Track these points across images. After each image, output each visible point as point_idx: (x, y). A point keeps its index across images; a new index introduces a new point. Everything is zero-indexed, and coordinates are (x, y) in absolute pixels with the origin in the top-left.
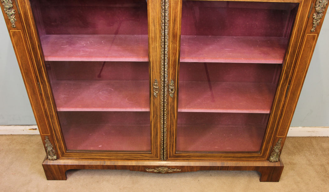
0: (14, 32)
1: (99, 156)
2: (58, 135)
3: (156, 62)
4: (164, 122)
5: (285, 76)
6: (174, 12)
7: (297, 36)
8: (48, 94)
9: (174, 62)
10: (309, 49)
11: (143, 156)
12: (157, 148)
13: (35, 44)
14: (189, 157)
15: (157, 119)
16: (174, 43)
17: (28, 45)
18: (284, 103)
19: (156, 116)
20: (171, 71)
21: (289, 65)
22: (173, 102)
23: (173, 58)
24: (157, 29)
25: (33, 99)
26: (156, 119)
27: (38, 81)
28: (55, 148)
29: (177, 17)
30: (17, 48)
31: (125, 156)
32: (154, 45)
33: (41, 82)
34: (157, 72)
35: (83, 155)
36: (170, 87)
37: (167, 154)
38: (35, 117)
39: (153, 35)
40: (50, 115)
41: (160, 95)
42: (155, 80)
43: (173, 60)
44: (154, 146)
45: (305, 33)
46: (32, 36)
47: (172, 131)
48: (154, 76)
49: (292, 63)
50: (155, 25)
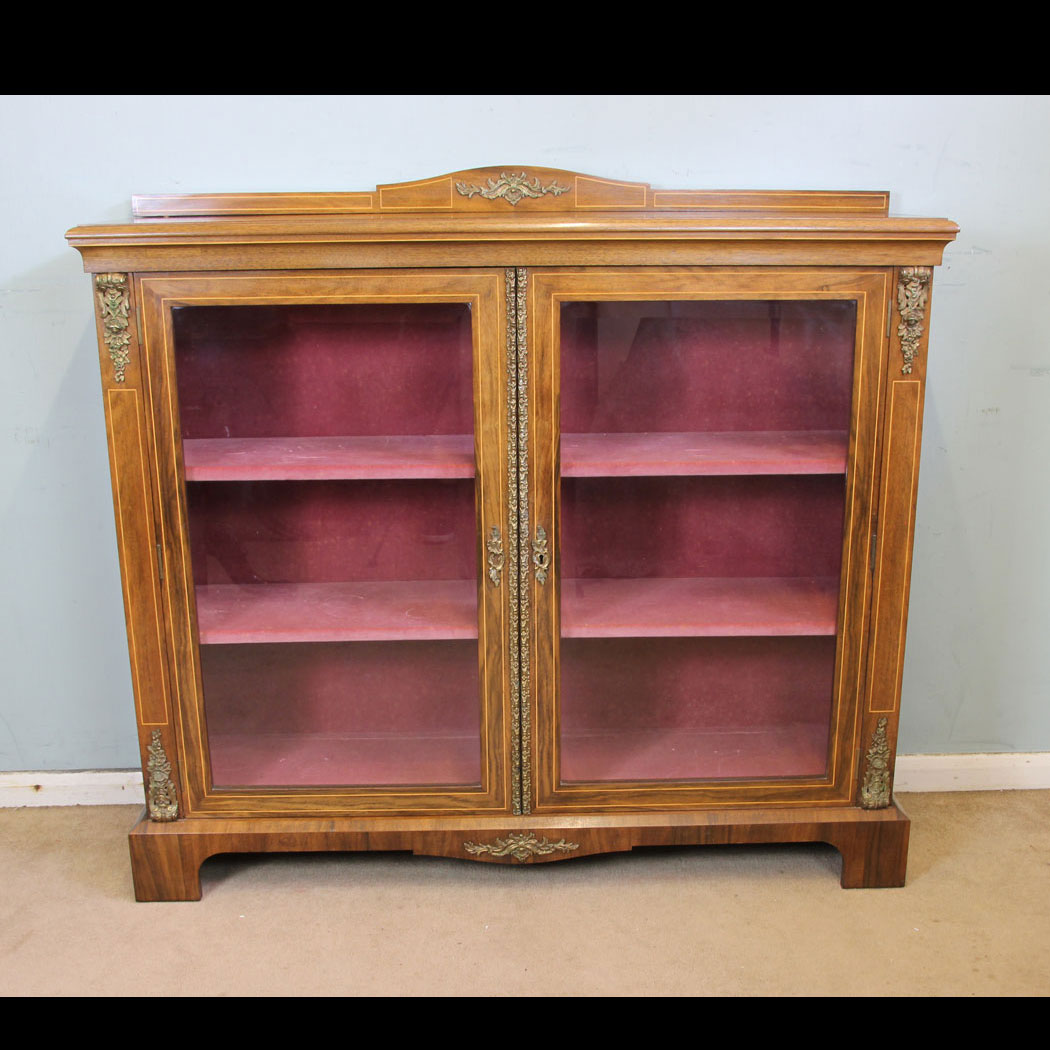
0: (119, 394)
1: (316, 803)
2: (191, 726)
3: (496, 472)
4: (520, 667)
5: (858, 507)
6: (540, 332)
7: (870, 388)
8: (181, 581)
9: (544, 473)
10: (909, 424)
11: (455, 799)
12: (499, 768)
13: (167, 429)
14: (604, 801)
15: (500, 657)
16: (543, 416)
17: (148, 430)
18: (869, 592)
19: (496, 647)
20: (537, 501)
21: (862, 472)
22: (547, 597)
23: (543, 461)
24: (497, 379)
25: (135, 599)
26: (497, 657)
27: (158, 539)
28: (175, 775)
29: (547, 347)
30: (116, 440)
31: (398, 802)
32: (490, 422)
33: (168, 543)
34: (498, 504)
35: (263, 800)
36: (536, 549)
37: (532, 789)
38: (132, 662)
39: (487, 397)
40: (178, 652)
41: (507, 576)
42: (494, 529)
43: (541, 466)
44: (493, 757)
45: (890, 380)
46: (162, 403)
47: (545, 699)
48: (490, 517)
49: (870, 466)
50: (493, 367)
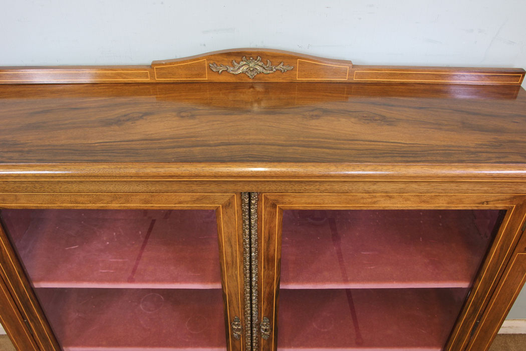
3: (236, 294)
6: (267, 227)
7: (499, 256)
8: (45, 334)
9: (268, 295)
16: (268, 269)
18: (467, 343)
20: (264, 307)
21: (480, 294)
24: (236, 251)
27: (24, 318)
29: (272, 234)
32: (232, 272)
33: (31, 319)
34: (239, 308)
36: (263, 327)
39: (229, 259)
41: (245, 337)
42: (236, 318)
43: (267, 292)
45: (515, 252)
48: (233, 313)
49: (486, 292)
50: (233, 245)
